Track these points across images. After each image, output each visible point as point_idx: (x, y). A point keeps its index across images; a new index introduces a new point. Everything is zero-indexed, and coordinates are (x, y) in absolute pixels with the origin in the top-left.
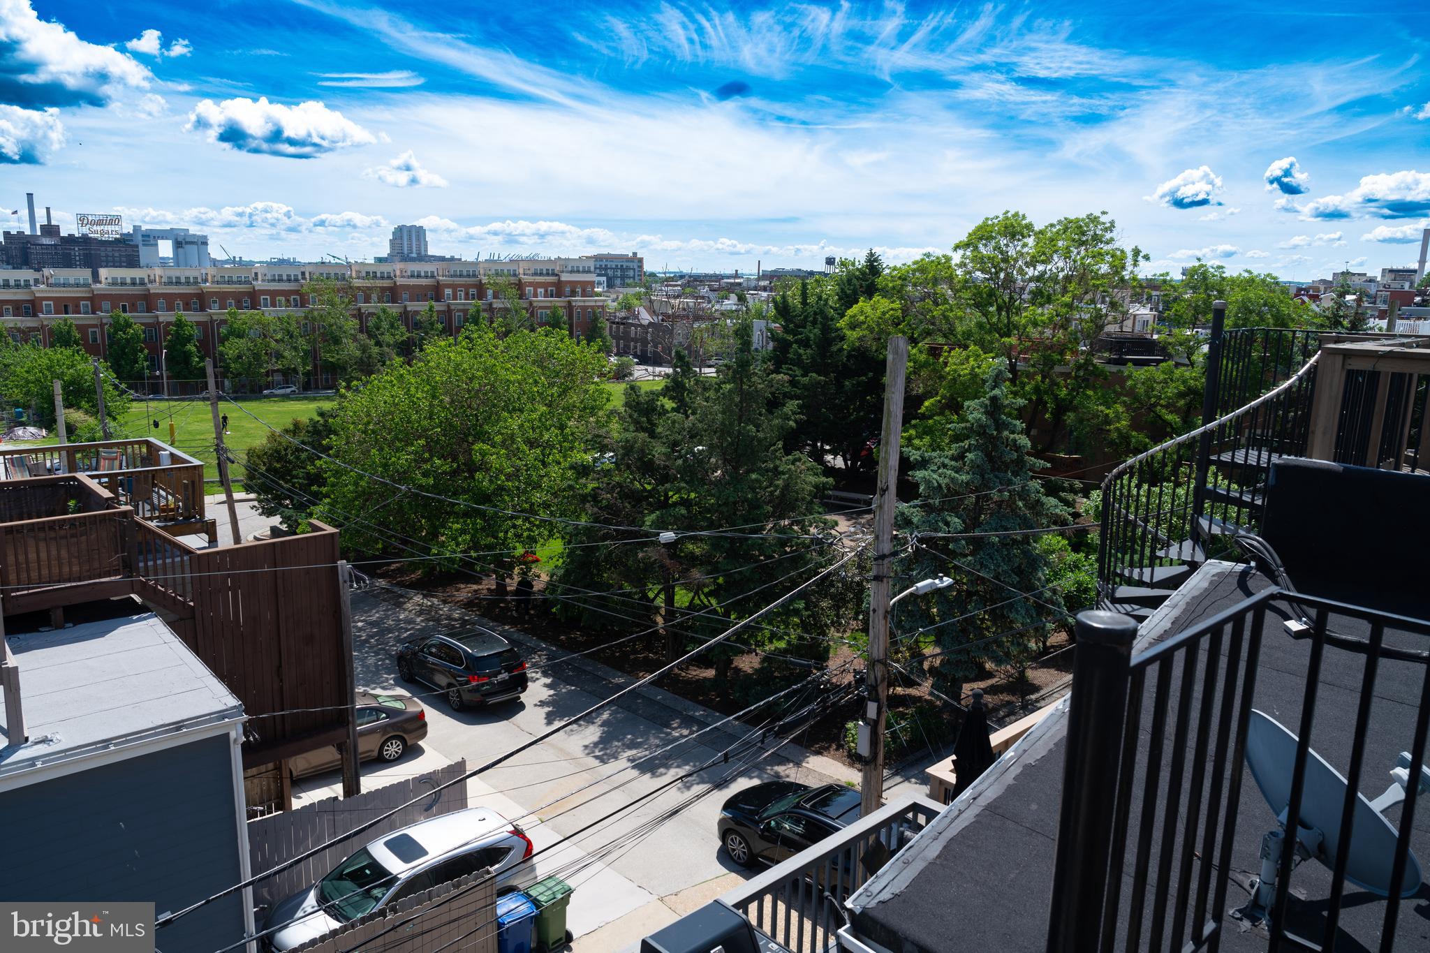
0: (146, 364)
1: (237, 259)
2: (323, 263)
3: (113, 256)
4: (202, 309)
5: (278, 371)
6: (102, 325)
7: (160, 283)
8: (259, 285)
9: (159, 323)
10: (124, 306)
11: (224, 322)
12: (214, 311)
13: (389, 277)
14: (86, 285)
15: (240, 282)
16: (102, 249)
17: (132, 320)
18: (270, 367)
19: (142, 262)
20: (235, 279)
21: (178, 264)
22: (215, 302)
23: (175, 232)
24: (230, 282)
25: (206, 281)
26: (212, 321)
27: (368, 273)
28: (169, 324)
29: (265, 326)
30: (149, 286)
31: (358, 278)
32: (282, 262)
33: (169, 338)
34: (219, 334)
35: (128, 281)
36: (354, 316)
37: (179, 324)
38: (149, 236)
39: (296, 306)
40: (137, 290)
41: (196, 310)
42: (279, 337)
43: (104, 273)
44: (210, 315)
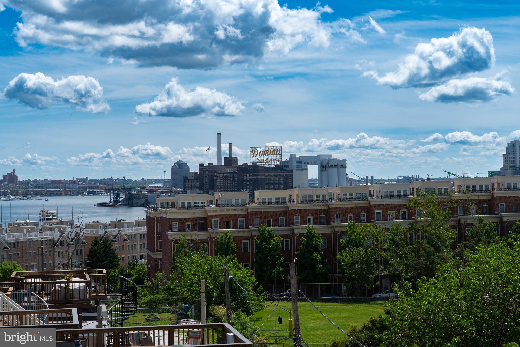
0: (282, 269)
1: (370, 179)
2: (428, 179)
3: (274, 180)
4: (328, 223)
5: (384, 276)
6: (252, 237)
7: (297, 201)
8: (374, 201)
9: (293, 235)
10: (269, 221)
11: (344, 233)
12: (337, 224)
13: (487, 190)
14: (244, 205)
15: (359, 199)
16: (266, 174)
17: (274, 233)
18: (377, 273)
19: (295, 185)
20: (355, 196)
21: (322, 185)
22: (338, 216)
23: (321, 158)
24: (351, 199)
25: (331, 198)
26: (335, 233)
27: (468, 187)
28: (301, 235)
29: (376, 238)
30: (289, 204)
31: (459, 192)
32: (408, 179)
33: (301, 247)
34: (339, 243)
35: (274, 200)
36: (453, 227)
37: (310, 236)
38: (301, 162)
39: (404, 218)
40: (279, 208)
41: (322, 223)
42: (387, 246)
43: (257, 194)
44: (333, 228)
